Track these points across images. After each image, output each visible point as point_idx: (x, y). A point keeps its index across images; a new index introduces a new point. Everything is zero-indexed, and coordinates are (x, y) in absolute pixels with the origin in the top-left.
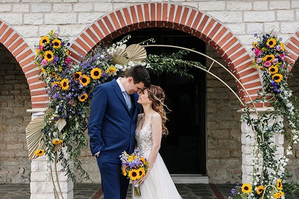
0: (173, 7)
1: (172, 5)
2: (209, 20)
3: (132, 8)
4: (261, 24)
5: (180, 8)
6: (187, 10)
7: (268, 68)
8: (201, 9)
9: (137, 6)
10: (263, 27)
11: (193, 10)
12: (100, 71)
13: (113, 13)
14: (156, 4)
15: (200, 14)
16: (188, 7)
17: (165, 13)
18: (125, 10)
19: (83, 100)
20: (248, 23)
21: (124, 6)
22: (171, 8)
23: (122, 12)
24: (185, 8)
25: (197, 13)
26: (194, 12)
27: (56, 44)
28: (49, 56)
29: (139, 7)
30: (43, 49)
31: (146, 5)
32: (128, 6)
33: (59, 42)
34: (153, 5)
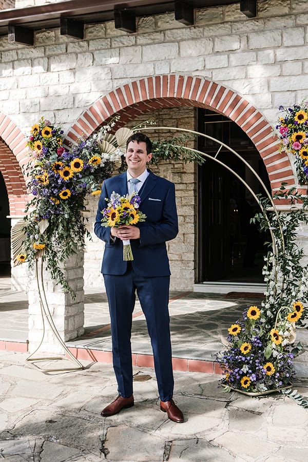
0: (182, 78)
1: (180, 77)
2: (226, 92)
3: (134, 84)
4: (293, 94)
5: (190, 78)
6: (199, 81)
7: (298, 151)
8: (215, 79)
9: (140, 81)
10: (296, 97)
11: (206, 81)
12: (81, 162)
13: (113, 92)
14: (161, 77)
15: (215, 85)
16: (200, 78)
17: (172, 87)
18: (126, 87)
19: (64, 198)
20: (275, 93)
21: (125, 82)
22: (179, 80)
23: (123, 89)
24: (197, 78)
25: (211, 84)
26: (207, 83)
27: (47, 133)
28: (39, 147)
29: (142, 82)
30: (33, 140)
31: (150, 79)
32: (129, 82)
33: (50, 130)
34: (158, 78)
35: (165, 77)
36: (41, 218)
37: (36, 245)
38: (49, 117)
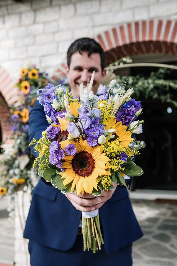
23: (104, 36)
27: (34, 75)
28: (26, 88)
29: (122, 28)
30: (21, 81)
31: (129, 25)
32: (109, 28)
33: (35, 72)
34: (137, 24)
35: (144, 23)
36: (20, 153)
37: (15, 180)
38: (35, 61)
